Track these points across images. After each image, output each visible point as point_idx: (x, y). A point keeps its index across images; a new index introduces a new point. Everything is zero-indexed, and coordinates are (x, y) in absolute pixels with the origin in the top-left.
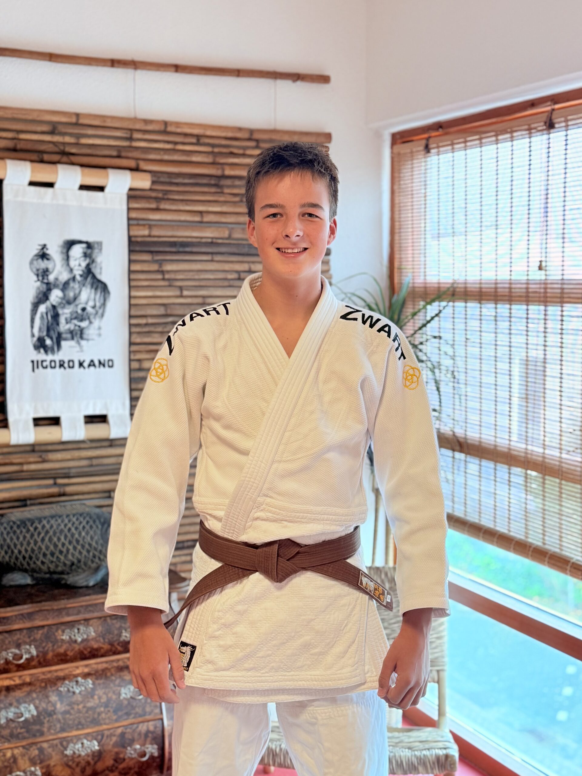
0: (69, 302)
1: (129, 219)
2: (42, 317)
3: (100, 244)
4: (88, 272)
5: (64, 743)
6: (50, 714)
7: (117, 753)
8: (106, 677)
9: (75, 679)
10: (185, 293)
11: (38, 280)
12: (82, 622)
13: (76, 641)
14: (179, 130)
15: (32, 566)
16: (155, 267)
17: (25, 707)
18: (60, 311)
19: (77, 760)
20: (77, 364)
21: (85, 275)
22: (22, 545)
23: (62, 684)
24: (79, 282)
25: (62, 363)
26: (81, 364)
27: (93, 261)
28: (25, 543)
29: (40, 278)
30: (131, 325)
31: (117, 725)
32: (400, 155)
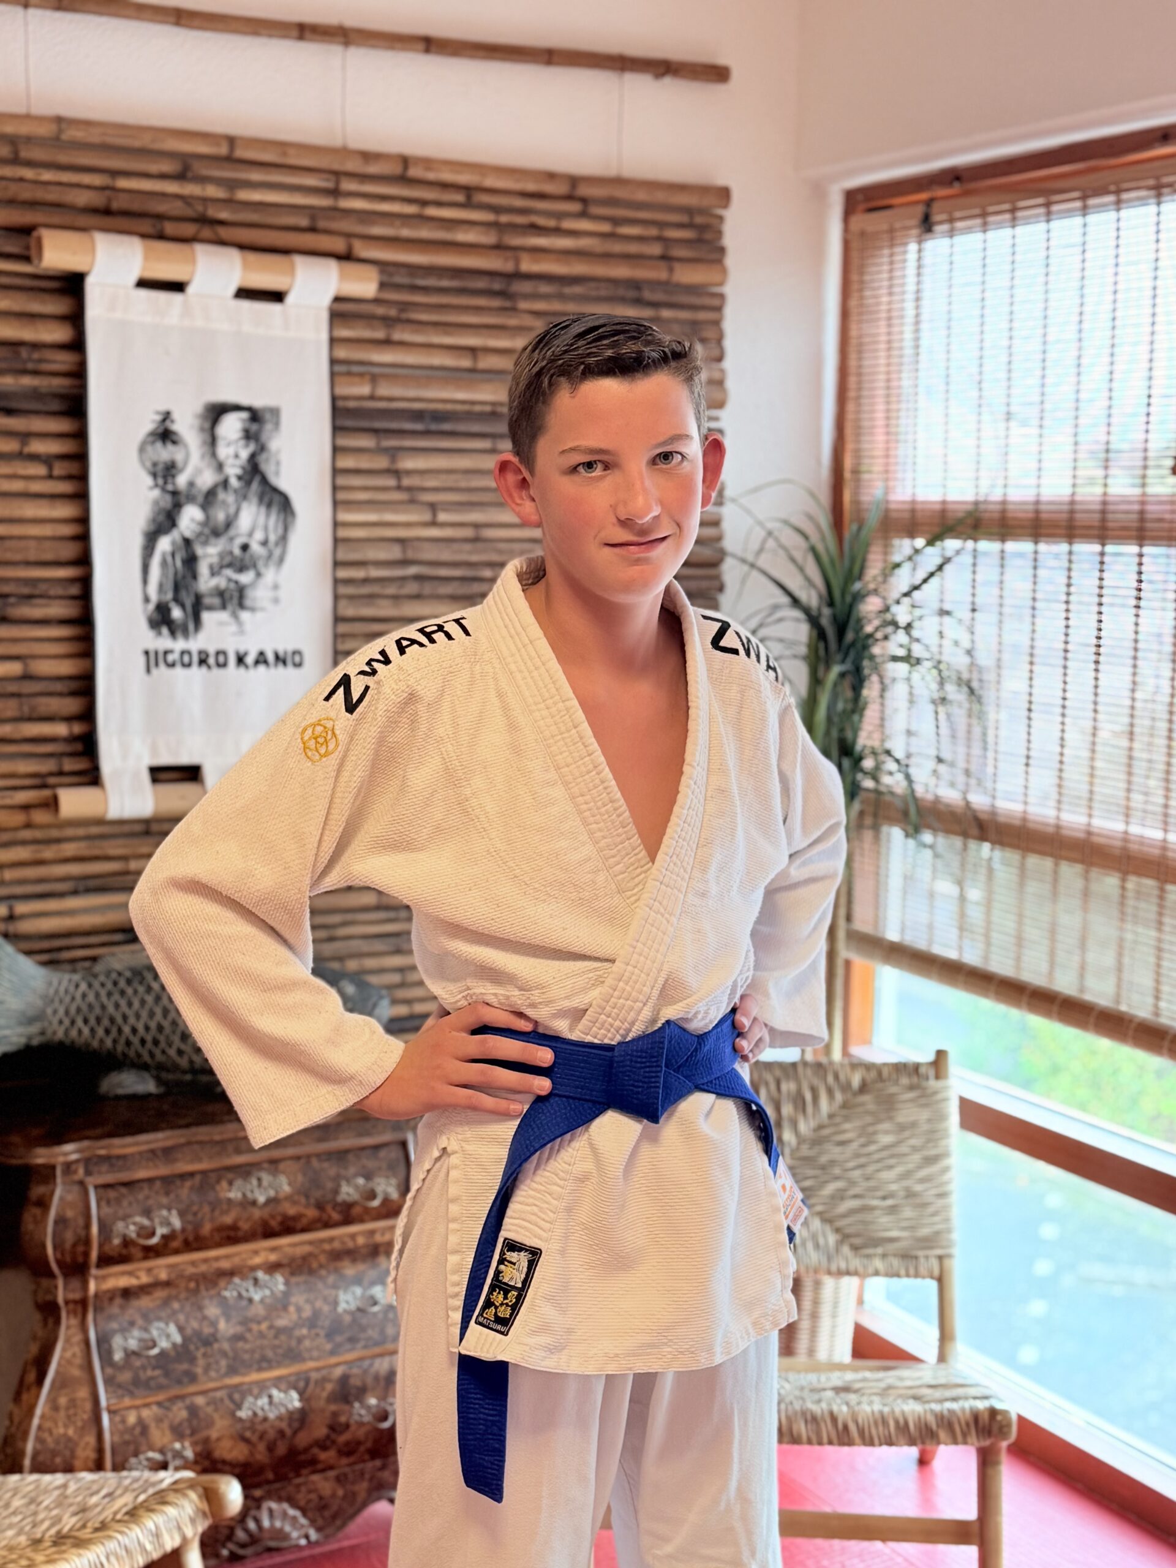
0: (216, 532)
1: (333, 362)
2: (164, 563)
3: (275, 412)
4: (254, 471)
5: (236, 1395)
6: (208, 1341)
7: (335, 1415)
8: (311, 1272)
9: (252, 1275)
10: (442, 517)
11: (156, 485)
12: (266, 1165)
13: (254, 1203)
14: (431, 176)
15: (159, 1057)
16: (382, 463)
17: (158, 1329)
18: (199, 551)
19: (260, 1428)
20: (232, 660)
21: (247, 477)
22: (138, 1016)
23: (229, 1283)
24: (236, 491)
25: (203, 656)
26: (241, 660)
27: (262, 448)
28: (144, 1014)
29: (160, 481)
30: (336, 582)
31: (333, 1360)
32: (863, 234)
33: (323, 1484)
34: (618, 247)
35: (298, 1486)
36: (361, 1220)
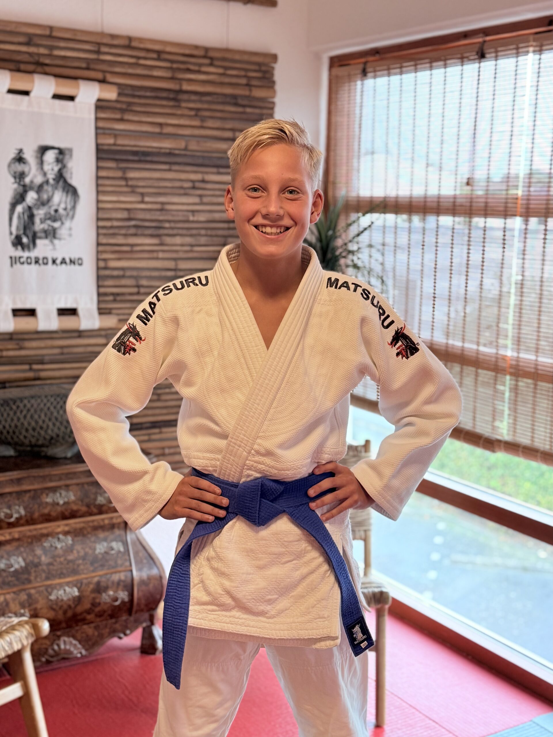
0: (43, 203)
1: (97, 128)
2: (19, 217)
3: (70, 150)
4: (60, 177)
5: (49, 589)
6: (37, 565)
7: (94, 599)
8: (84, 535)
9: (57, 536)
10: (147, 199)
11: (16, 182)
12: (64, 487)
13: (58, 504)
14: (142, 46)
15: (16, 439)
17: (14, 560)
18: (35, 212)
19: (60, 604)
20: (50, 262)
21: (57, 179)
23: (46, 540)
24: (52, 185)
25: (37, 260)
26: (54, 262)
27: (64, 166)
29: (18, 180)
30: (98, 227)
31: (94, 574)
32: (337, 77)
33: (88, 629)
34: (227, 80)
35: (77, 631)
36: (107, 512)
